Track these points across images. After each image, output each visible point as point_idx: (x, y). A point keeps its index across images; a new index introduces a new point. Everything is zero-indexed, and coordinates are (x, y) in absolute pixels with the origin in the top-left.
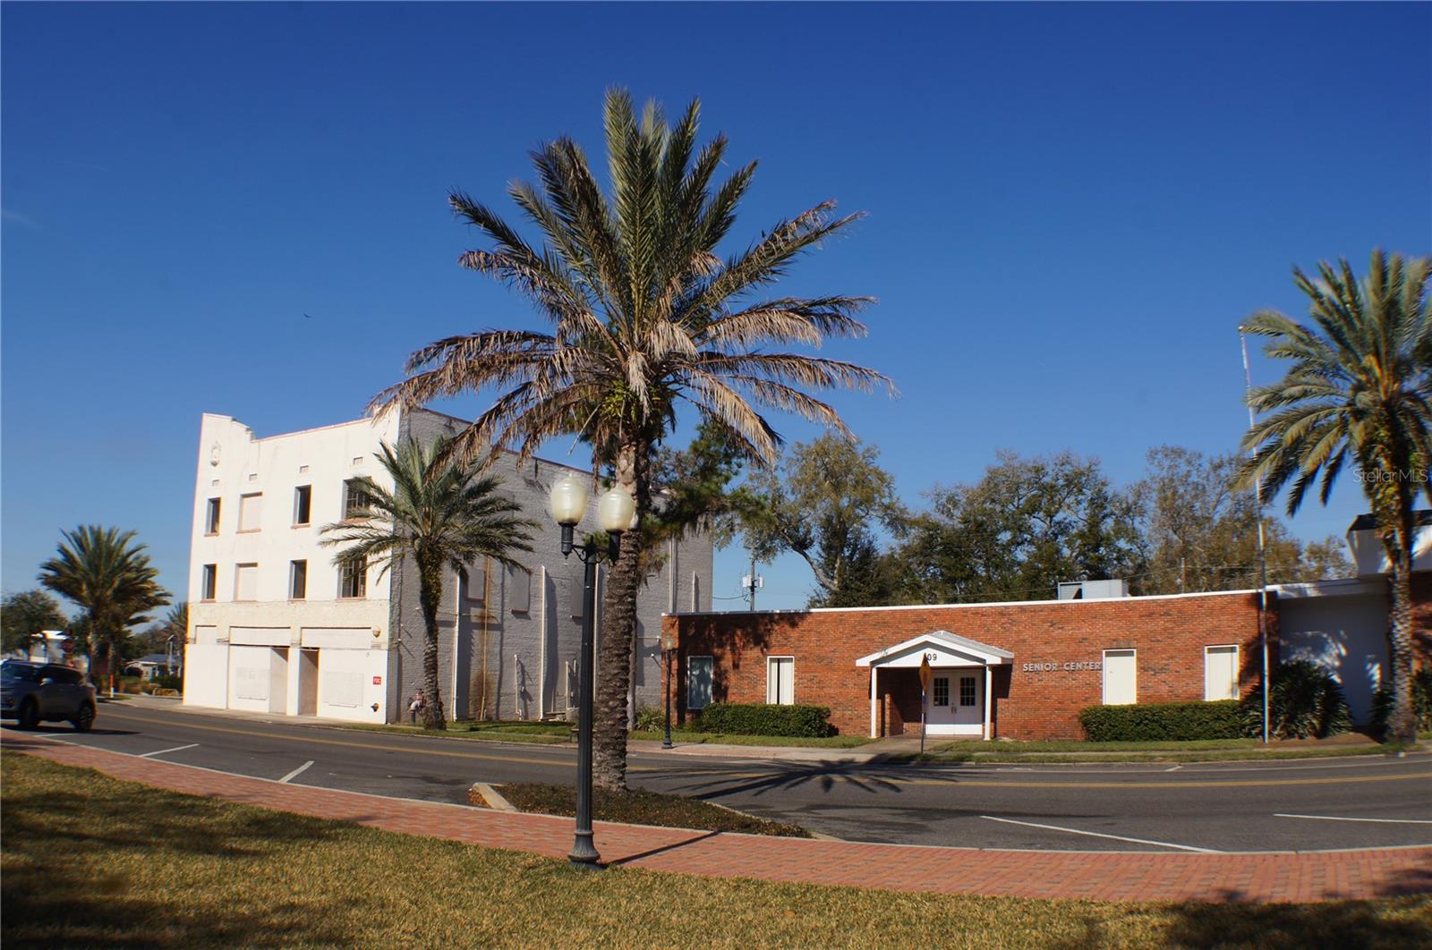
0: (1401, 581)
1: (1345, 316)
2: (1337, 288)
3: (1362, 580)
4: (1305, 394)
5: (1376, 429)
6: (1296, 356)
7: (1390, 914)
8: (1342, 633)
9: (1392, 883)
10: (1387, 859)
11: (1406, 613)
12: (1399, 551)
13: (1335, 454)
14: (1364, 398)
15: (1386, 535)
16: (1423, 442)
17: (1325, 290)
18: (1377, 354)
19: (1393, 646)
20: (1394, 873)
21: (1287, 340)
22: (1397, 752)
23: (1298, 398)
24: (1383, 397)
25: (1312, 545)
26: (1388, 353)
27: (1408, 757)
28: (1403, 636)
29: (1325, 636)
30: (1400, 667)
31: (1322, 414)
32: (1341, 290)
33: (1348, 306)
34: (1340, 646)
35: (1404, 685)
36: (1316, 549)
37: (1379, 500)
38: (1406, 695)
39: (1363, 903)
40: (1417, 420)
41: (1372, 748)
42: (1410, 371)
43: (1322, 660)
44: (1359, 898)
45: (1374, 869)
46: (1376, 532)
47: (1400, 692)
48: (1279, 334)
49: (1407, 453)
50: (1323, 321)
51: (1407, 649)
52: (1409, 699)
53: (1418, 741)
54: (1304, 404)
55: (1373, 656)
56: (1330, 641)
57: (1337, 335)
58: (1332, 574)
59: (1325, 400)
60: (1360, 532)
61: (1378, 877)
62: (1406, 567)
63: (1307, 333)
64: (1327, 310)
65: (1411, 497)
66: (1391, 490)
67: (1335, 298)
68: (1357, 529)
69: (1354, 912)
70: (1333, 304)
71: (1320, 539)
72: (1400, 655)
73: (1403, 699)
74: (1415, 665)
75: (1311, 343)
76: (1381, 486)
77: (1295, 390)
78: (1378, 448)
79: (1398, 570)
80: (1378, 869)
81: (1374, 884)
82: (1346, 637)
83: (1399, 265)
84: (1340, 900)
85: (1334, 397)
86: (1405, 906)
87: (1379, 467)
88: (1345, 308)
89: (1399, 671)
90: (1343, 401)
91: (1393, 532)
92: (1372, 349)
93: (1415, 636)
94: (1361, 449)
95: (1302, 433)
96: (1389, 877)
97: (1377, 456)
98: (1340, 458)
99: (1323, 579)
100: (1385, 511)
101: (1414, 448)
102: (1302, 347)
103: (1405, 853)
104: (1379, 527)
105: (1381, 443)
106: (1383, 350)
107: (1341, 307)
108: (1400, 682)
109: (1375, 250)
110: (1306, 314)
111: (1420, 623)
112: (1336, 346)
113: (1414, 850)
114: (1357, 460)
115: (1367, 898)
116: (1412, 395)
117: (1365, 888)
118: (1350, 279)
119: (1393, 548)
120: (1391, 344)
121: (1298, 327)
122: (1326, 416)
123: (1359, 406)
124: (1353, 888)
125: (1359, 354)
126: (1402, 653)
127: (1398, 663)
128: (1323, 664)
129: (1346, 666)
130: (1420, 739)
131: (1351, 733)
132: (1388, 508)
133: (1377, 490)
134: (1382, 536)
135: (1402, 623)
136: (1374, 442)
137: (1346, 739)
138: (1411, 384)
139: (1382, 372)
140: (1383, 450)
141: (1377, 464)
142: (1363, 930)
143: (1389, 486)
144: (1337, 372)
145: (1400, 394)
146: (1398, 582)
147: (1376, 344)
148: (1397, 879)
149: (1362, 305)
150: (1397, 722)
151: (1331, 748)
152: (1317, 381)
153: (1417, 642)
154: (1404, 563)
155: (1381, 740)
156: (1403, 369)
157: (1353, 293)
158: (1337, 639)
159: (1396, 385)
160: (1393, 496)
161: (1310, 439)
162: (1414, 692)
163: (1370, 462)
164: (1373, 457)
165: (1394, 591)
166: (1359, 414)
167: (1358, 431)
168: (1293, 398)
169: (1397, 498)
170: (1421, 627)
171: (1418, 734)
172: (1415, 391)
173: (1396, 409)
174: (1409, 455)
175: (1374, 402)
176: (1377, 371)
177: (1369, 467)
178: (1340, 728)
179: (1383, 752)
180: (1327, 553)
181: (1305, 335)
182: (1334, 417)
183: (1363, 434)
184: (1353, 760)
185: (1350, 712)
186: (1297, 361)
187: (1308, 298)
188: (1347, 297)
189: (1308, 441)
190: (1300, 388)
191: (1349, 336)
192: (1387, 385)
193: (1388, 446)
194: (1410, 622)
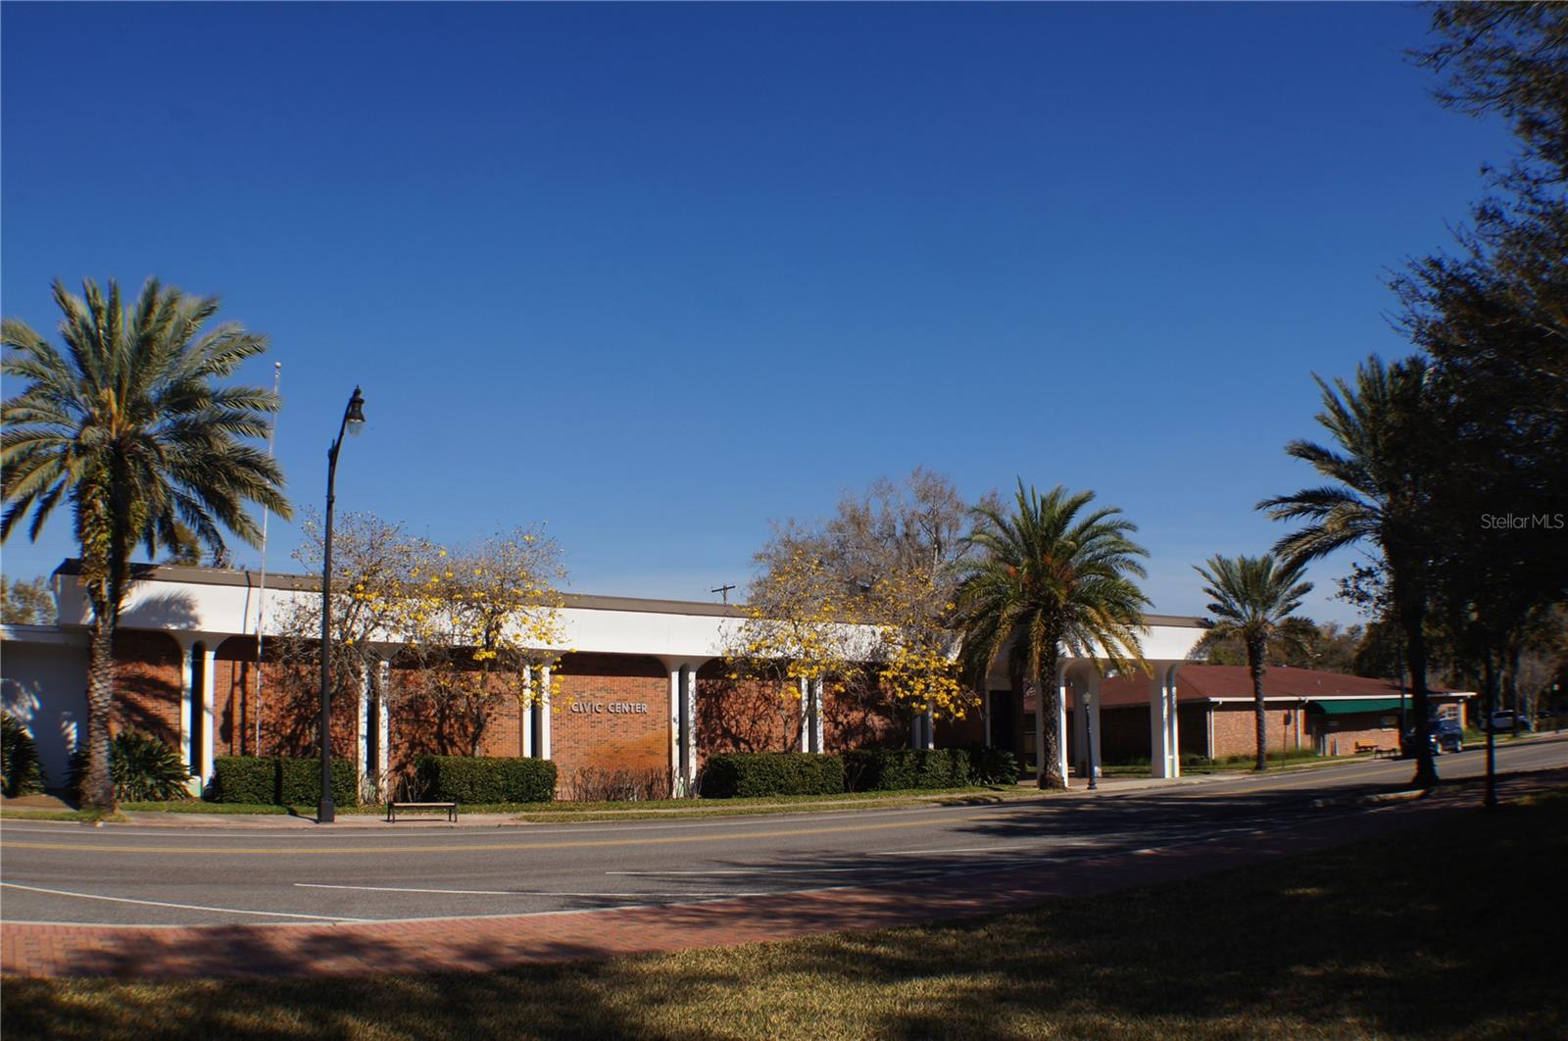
0: (103, 636)
1: (95, 342)
2: (96, 311)
3: (62, 628)
4: (30, 417)
5: (99, 468)
6: (29, 375)
7: (73, 996)
8: (36, 684)
9: (77, 964)
10: (71, 936)
11: (107, 671)
12: (104, 604)
13: (51, 487)
14: (92, 434)
15: (91, 584)
16: (149, 491)
17: (81, 309)
18: (118, 390)
19: (90, 705)
20: (79, 951)
21: (26, 356)
22: (94, 820)
23: (21, 421)
24: (114, 436)
25: (18, 584)
26: (130, 390)
27: (105, 827)
28: (101, 695)
29: (18, 685)
30: (96, 729)
31: (43, 442)
32: (99, 313)
33: (101, 331)
34: (34, 698)
35: (102, 749)
36: (21, 588)
37: (88, 545)
38: (104, 760)
39: (41, 982)
40: (146, 466)
41: (66, 814)
42: (149, 416)
43: (14, 712)
44: (37, 975)
45: (55, 946)
46: (80, 579)
47: (97, 756)
48: (19, 348)
49: (129, 500)
50: (71, 342)
51: (106, 710)
52: (107, 765)
53: (117, 811)
54: (27, 428)
55: (70, 714)
56: (23, 690)
57: (80, 358)
58: (36, 619)
59: (50, 428)
60: (65, 577)
61: (59, 955)
62: (110, 621)
63: (49, 353)
64: (76, 332)
65: (125, 547)
66: (104, 537)
67: (90, 321)
68: (61, 573)
69: (33, 991)
70: (85, 326)
71: (27, 579)
72: (96, 716)
73: (101, 764)
74: (116, 729)
75: (51, 365)
76: (93, 531)
77: (20, 412)
78: (97, 489)
79: (101, 624)
80: (60, 946)
81: (55, 962)
82: (39, 689)
83: (172, 301)
84: (17, 976)
85: (61, 426)
86: (91, 990)
87: (94, 510)
88: (98, 333)
89: (95, 733)
90: (70, 433)
91: (100, 581)
92: (115, 382)
93: (116, 697)
94: (77, 487)
95: (16, 459)
96: (71, 956)
97: (94, 497)
98: (55, 494)
99: (26, 623)
100: (93, 559)
101: (138, 495)
102: (38, 366)
103: (91, 932)
104: (84, 574)
105: (102, 484)
106: (126, 385)
107: (94, 332)
108: (97, 745)
109: (150, 278)
110: (53, 331)
111: (123, 684)
112: (77, 373)
113: (103, 929)
114: (72, 498)
115: (47, 977)
116: (147, 440)
117: (45, 966)
118: (113, 305)
119: (97, 599)
120: (136, 381)
121: (42, 344)
122: (46, 446)
123: (83, 442)
124: (32, 964)
125: (98, 385)
126: (99, 713)
127: (95, 724)
128: (14, 716)
129: (39, 720)
130: (121, 809)
131: (44, 796)
132: (97, 555)
133: (88, 534)
134: (87, 584)
135: (100, 682)
136: (94, 482)
137: (39, 804)
138: (150, 428)
139: (119, 408)
140: (102, 492)
141: (92, 506)
142: (42, 1011)
143: (102, 532)
144: (71, 400)
145: (135, 435)
146: (99, 637)
147: (120, 379)
148: (81, 959)
149: (117, 334)
150: (94, 789)
151: (22, 810)
152: (45, 406)
153: (119, 704)
154: (109, 616)
155: (77, 807)
156: (142, 411)
157: (112, 319)
158: (31, 689)
159: (132, 425)
160: (105, 543)
161: (24, 467)
162: (113, 757)
163: (85, 502)
164: (89, 498)
165: (94, 646)
166: (82, 450)
167: (77, 468)
168: (16, 421)
169: (110, 546)
170: (123, 688)
171: (119, 803)
172: (150, 436)
173: (125, 450)
174: (130, 502)
175: (103, 441)
176: (114, 406)
177: (83, 509)
178: (32, 788)
179: (80, 819)
180: (33, 595)
181: (46, 354)
182: (58, 449)
183: (82, 471)
184: (45, 826)
185: (42, 772)
186: (30, 382)
187: (61, 314)
188: (103, 322)
189: (20, 469)
190: (25, 410)
191: (92, 361)
192: (121, 424)
193: (108, 489)
194: (111, 681)
